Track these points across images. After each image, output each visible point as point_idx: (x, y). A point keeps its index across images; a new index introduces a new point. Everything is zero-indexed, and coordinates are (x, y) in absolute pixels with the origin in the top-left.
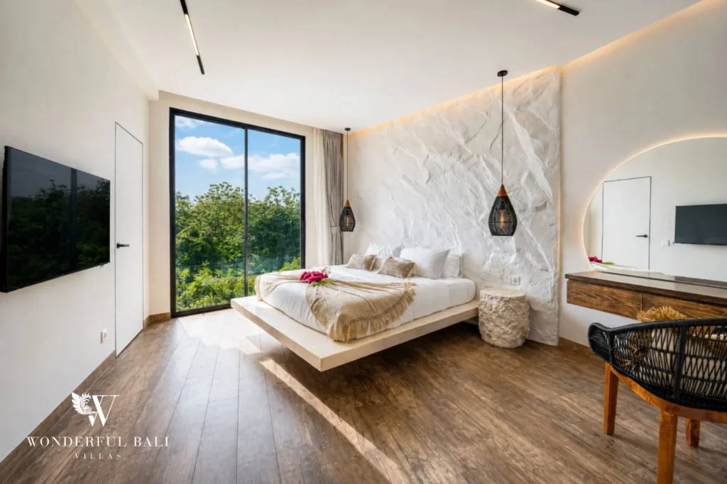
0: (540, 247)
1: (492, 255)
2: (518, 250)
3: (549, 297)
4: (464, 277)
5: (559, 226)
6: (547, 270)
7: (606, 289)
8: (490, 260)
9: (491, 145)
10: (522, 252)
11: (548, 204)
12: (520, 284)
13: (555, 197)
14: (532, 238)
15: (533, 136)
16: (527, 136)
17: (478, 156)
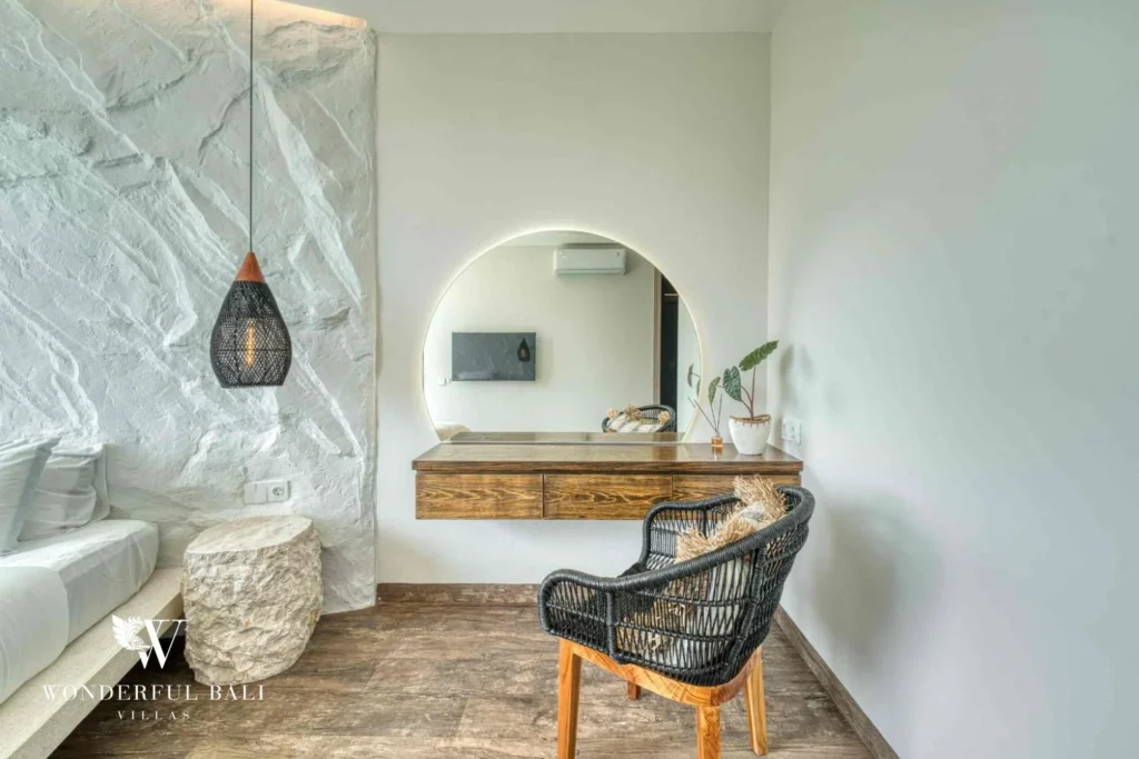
0: (335, 407)
1: (208, 440)
2: (285, 418)
3: (356, 511)
4: (114, 514)
5: (373, 359)
6: (351, 455)
7: (487, 478)
8: (203, 451)
9: (205, 143)
10: (293, 420)
11: (351, 311)
12: (289, 496)
13: (366, 301)
14: (314, 387)
15: (321, 156)
16: (305, 150)
17: (159, 161)
